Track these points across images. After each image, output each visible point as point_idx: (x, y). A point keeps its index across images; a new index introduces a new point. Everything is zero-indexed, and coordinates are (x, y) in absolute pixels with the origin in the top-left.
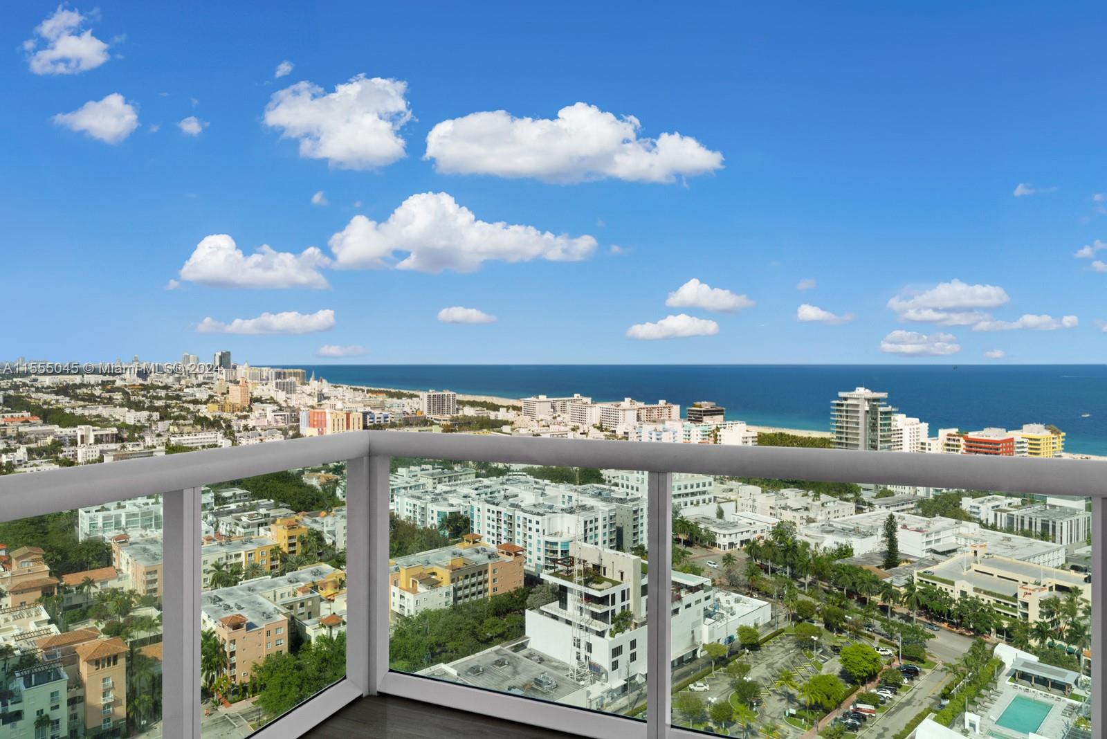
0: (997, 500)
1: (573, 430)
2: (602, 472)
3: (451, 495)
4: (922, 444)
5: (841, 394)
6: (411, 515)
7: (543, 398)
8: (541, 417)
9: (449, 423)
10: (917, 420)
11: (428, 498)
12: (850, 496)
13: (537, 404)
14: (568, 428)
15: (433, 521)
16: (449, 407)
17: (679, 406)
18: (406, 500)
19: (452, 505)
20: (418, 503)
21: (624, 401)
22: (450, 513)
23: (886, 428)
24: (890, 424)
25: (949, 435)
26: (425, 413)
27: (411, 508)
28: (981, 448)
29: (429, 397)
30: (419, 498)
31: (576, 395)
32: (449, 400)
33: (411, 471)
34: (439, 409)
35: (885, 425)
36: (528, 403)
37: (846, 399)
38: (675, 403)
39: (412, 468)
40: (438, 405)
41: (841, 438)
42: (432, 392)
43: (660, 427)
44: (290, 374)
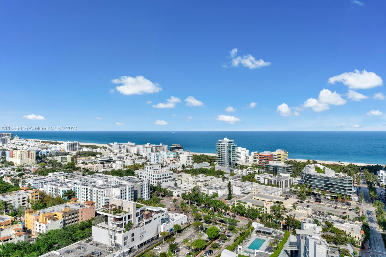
0: (265, 175)
1: (126, 155)
2: (134, 171)
3: (69, 183)
4: (247, 157)
5: (220, 140)
6: (51, 192)
7: (115, 143)
8: (115, 151)
9: (76, 154)
10: (245, 149)
11: (59, 185)
12: (221, 176)
13: (113, 146)
14: (124, 155)
15: (60, 194)
16: (76, 148)
17: (167, 146)
18: (49, 186)
19: (69, 187)
20: (54, 187)
21: (147, 144)
22: (67, 190)
23: (234, 152)
24: (235, 151)
25: (255, 154)
26: (66, 150)
27: (51, 189)
28: (263, 158)
29: (67, 144)
30: (55, 185)
31: (129, 142)
32: (76, 145)
33: (55, 174)
34: (72, 148)
35: (233, 151)
36: (109, 145)
37: (221, 142)
38: (166, 145)
39: (55, 173)
40: (71, 147)
41: (219, 156)
42: (69, 142)
43: (158, 154)
44: (5, 135)
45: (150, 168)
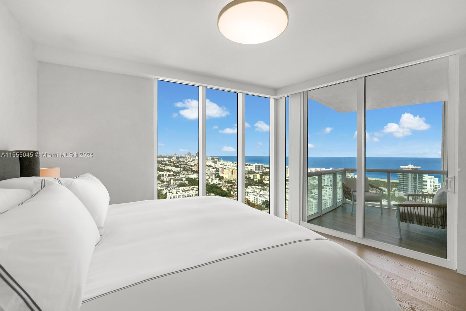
2: (312, 190)
3: (265, 195)
4: (436, 185)
5: (401, 167)
6: (253, 200)
9: (261, 173)
10: (433, 177)
11: (258, 195)
15: (260, 202)
16: (261, 169)
18: (252, 196)
19: (266, 198)
20: (255, 197)
22: (265, 200)
24: (422, 178)
26: (254, 170)
27: (254, 198)
29: (255, 165)
30: (256, 195)
32: (261, 167)
33: (252, 188)
39: (252, 187)
40: (258, 168)
41: (401, 182)
42: (256, 164)
44: (215, 158)
45: (329, 189)
